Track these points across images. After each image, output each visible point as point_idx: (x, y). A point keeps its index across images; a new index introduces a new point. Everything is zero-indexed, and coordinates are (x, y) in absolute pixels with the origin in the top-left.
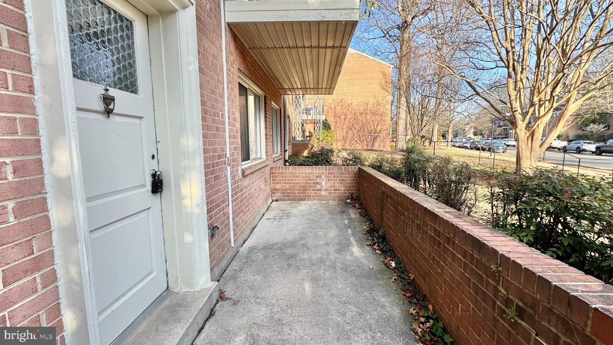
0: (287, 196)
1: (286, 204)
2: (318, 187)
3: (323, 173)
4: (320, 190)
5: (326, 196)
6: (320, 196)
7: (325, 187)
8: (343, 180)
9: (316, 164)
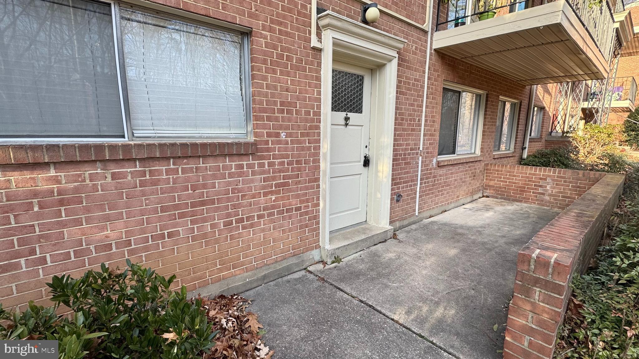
0: (500, 194)
1: (496, 201)
2: (540, 190)
3: (549, 176)
4: (543, 194)
5: (550, 202)
6: (542, 201)
7: (550, 192)
8: (579, 187)
9: (546, 164)
